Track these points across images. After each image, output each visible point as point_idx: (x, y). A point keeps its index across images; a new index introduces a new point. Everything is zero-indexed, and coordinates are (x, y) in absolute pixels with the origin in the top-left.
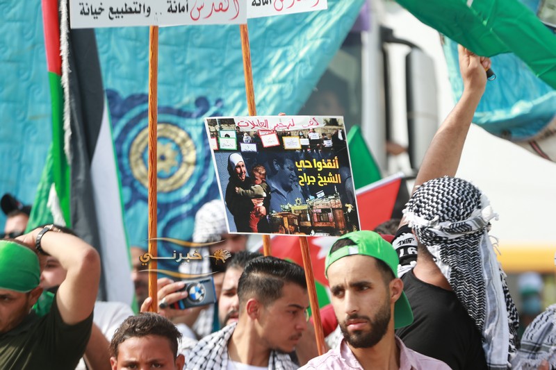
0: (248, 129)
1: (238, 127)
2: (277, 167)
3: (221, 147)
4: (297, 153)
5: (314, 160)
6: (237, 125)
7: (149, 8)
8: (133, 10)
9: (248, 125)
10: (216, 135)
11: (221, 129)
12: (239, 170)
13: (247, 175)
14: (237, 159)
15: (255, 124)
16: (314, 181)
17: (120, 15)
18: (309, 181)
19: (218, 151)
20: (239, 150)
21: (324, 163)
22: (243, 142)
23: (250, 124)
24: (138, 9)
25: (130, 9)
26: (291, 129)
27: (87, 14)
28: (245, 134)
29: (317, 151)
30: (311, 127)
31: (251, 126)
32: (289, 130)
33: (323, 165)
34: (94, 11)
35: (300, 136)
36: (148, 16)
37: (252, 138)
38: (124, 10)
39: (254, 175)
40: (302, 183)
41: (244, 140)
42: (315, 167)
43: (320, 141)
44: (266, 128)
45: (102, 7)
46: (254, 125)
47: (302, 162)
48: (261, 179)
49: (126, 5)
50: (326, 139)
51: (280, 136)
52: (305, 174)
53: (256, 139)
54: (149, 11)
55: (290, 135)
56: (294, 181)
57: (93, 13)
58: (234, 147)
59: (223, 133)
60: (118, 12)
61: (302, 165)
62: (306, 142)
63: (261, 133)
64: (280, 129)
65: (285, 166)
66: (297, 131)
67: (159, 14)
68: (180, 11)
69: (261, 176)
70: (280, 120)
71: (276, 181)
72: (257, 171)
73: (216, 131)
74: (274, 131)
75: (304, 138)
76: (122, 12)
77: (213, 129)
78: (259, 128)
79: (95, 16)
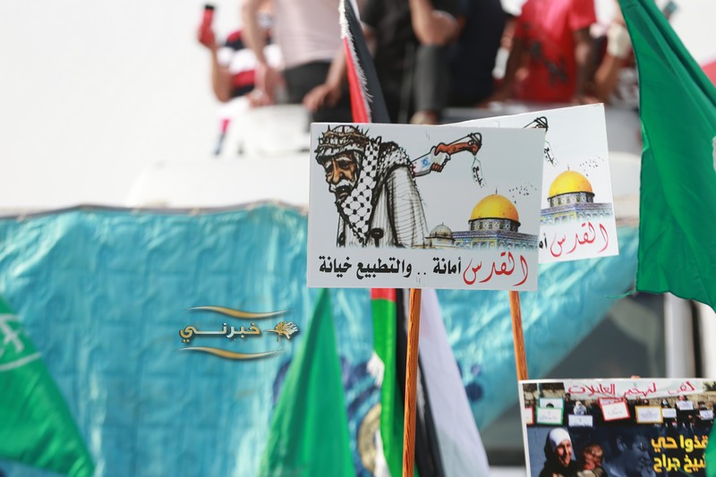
0: (583, 397)
1: (568, 395)
2: (621, 447)
3: (539, 420)
4: (656, 428)
5: (682, 438)
6: (567, 391)
7: (410, 265)
8: (389, 267)
9: (584, 390)
10: (533, 405)
11: (542, 396)
12: (561, 451)
13: (573, 458)
14: (561, 436)
15: (595, 389)
16: (679, 464)
17: (372, 274)
18: (670, 465)
19: (534, 425)
20: (565, 424)
21: (696, 441)
22: (572, 413)
23: (586, 389)
24: (395, 267)
25: (385, 265)
26: (650, 396)
27: (329, 270)
28: (578, 403)
29: (688, 425)
30: (682, 394)
31: (588, 391)
32: (648, 397)
33: (694, 443)
34: (337, 267)
35: (663, 406)
36: (408, 276)
37: (588, 408)
38: (377, 267)
39: (584, 458)
40: (658, 468)
41: (575, 410)
42: (682, 446)
43: (695, 412)
44: (611, 396)
45: (349, 262)
46: (593, 391)
47: (662, 440)
48: (595, 463)
49: (380, 261)
50: (705, 409)
51: (632, 406)
52: (664, 456)
53: (595, 410)
54: (409, 270)
55: (648, 404)
56: (646, 465)
57: (336, 270)
58: (559, 420)
59: (543, 402)
60: (369, 270)
61: (660, 444)
62: (671, 413)
63: (602, 402)
64: (632, 397)
65: (635, 446)
66: (658, 399)
67: (422, 274)
68: (450, 272)
69: (595, 459)
70: (635, 385)
71: (617, 466)
72: (590, 452)
73: (534, 400)
74: (623, 399)
75: (669, 407)
76: (375, 270)
77: (529, 396)
78: (600, 395)
79: (340, 273)
